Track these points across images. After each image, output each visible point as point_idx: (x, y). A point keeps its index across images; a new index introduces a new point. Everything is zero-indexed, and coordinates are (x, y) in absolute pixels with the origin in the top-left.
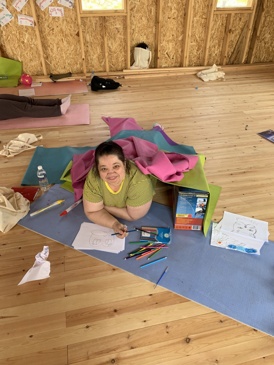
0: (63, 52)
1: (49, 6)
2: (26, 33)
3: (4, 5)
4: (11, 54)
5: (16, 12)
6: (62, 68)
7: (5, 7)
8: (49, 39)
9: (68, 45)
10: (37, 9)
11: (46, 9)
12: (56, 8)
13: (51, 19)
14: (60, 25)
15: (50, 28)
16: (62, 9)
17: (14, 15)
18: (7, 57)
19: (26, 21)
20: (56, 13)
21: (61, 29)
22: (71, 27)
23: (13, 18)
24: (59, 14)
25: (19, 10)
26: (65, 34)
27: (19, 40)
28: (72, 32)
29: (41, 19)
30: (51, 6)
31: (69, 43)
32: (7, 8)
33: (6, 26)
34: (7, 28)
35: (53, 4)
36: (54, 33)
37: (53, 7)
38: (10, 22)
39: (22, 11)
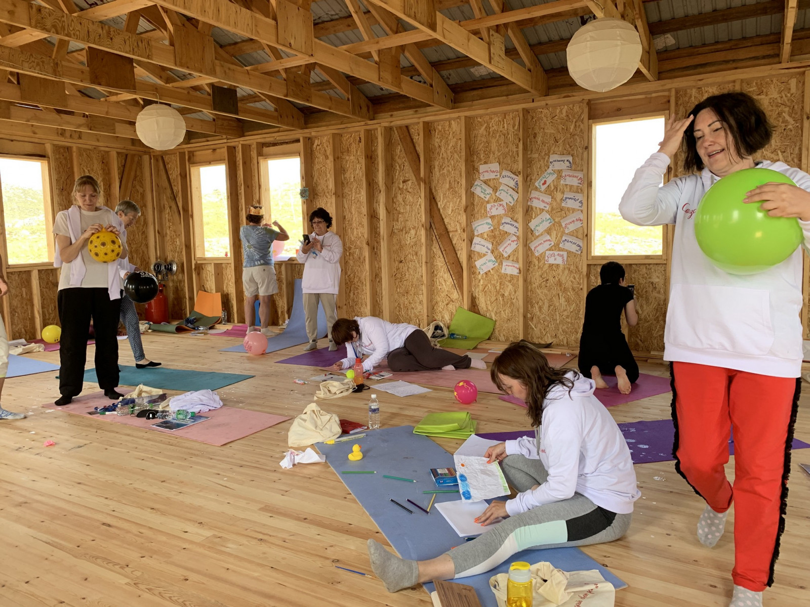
0: (557, 313)
1: (547, 250)
2: (509, 284)
3: (489, 249)
4: (485, 309)
5: (501, 258)
6: (551, 337)
7: (489, 251)
8: (539, 293)
9: (566, 303)
10: (530, 255)
11: (542, 253)
12: (556, 253)
13: (546, 267)
14: (559, 275)
15: (543, 279)
16: (565, 254)
17: (499, 261)
18: (479, 313)
19: (511, 269)
20: (555, 259)
21: (559, 280)
22: (575, 278)
23: (497, 264)
24: (559, 261)
25: (506, 255)
26: (565, 288)
27: (498, 292)
28: (575, 286)
29: (533, 266)
30: (550, 250)
31: (568, 300)
32: (492, 252)
33: (486, 273)
34: (486, 277)
35: (553, 248)
36: (548, 285)
37: (552, 252)
38: (492, 269)
39: (509, 256)
